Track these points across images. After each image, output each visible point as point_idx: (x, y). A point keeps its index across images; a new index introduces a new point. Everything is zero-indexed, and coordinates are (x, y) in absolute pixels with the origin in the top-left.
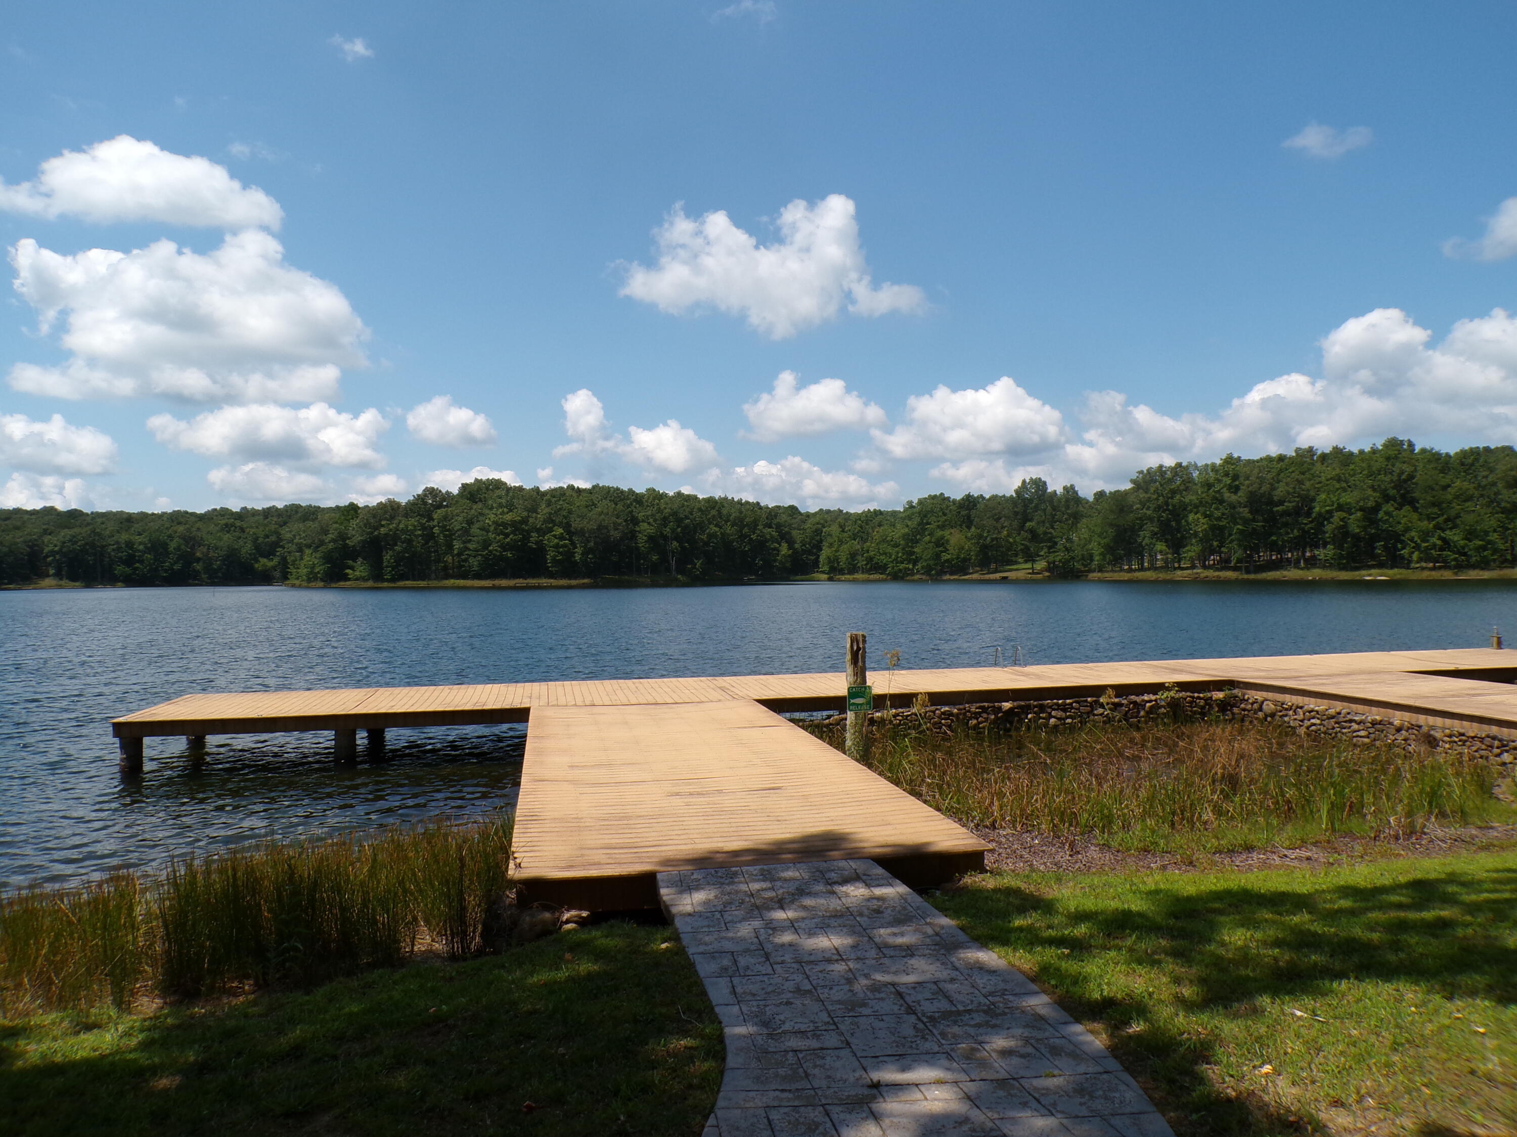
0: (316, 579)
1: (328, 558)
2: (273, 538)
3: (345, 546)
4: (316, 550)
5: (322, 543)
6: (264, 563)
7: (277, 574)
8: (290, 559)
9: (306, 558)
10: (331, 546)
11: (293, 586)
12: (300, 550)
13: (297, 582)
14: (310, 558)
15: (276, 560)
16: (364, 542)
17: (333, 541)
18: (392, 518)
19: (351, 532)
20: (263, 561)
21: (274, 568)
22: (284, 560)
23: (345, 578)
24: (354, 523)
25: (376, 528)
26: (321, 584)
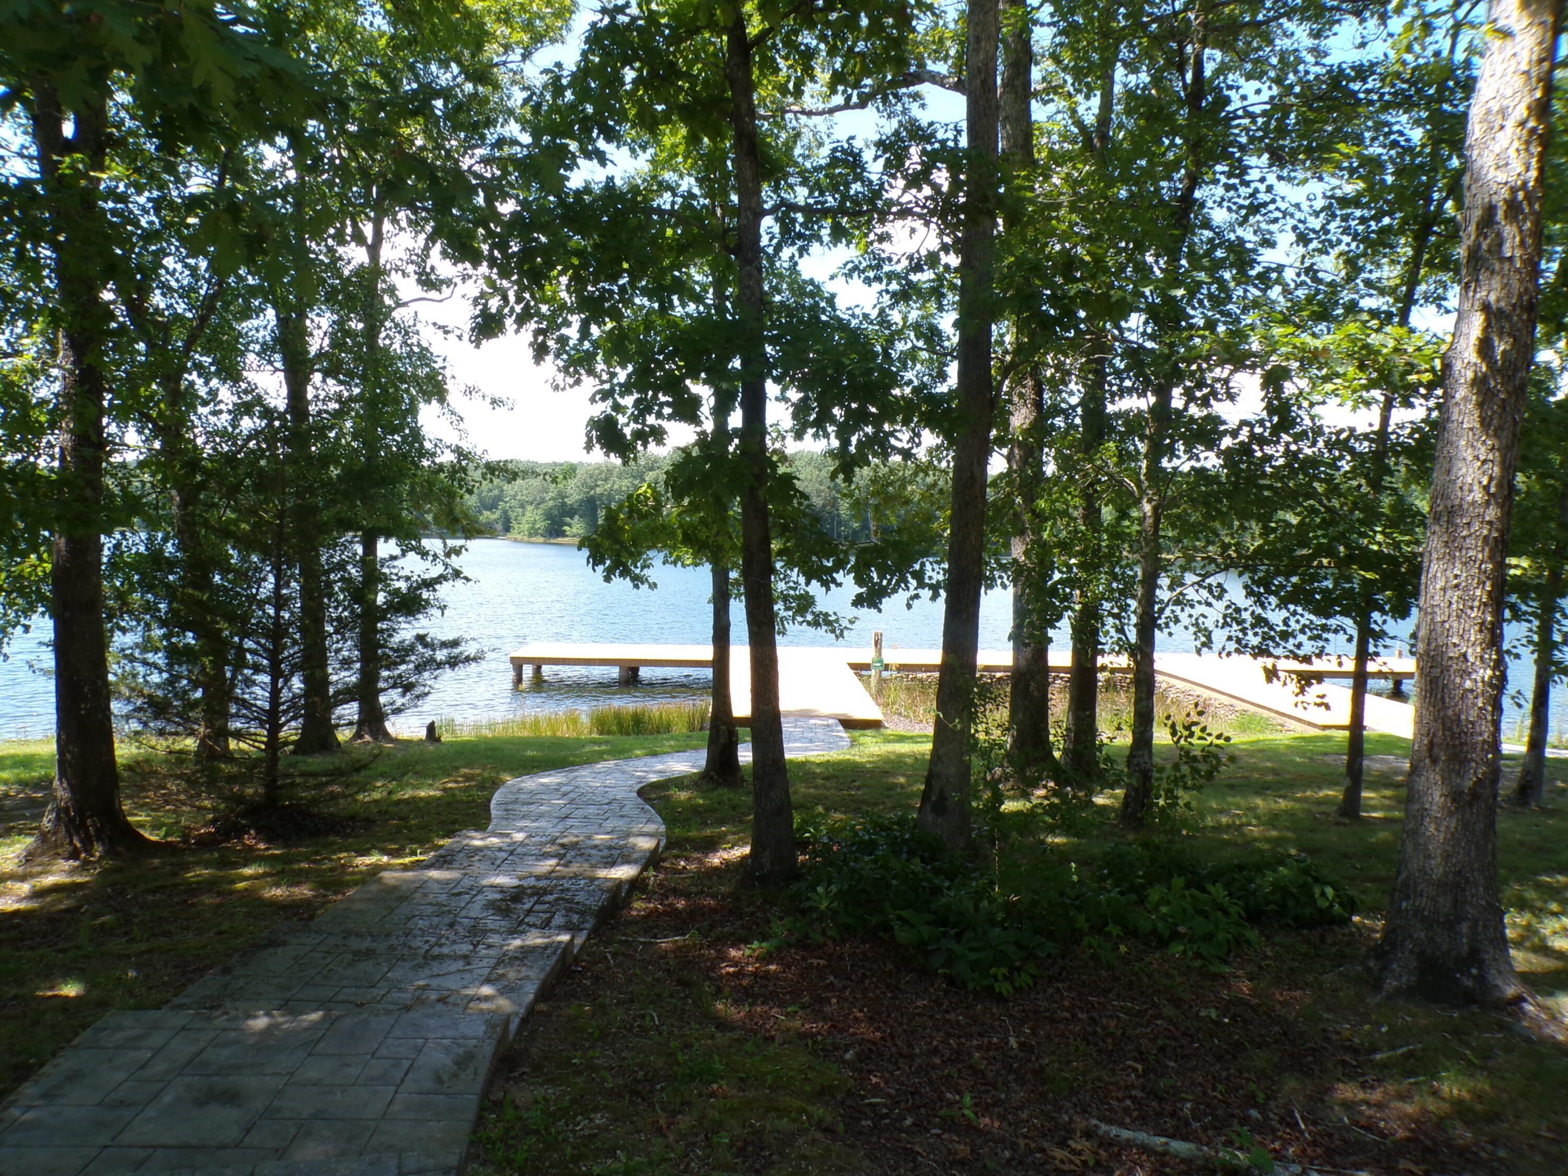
0: (536, 534)
1: (548, 516)
2: (496, 492)
3: (564, 504)
4: (537, 507)
5: (543, 501)
6: (487, 516)
7: (499, 527)
8: (512, 515)
9: (528, 514)
10: (551, 503)
11: (516, 540)
12: (522, 506)
13: (519, 537)
14: (532, 516)
15: (497, 515)
16: (582, 501)
17: (552, 499)
18: (606, 480)
19: (569, 491)
20: (486, 513)
21: (496, 521)
22: (505, 512)
23: (563, 534)
24: (572, 483)
25: (592, 488)
26: (542, 539)
